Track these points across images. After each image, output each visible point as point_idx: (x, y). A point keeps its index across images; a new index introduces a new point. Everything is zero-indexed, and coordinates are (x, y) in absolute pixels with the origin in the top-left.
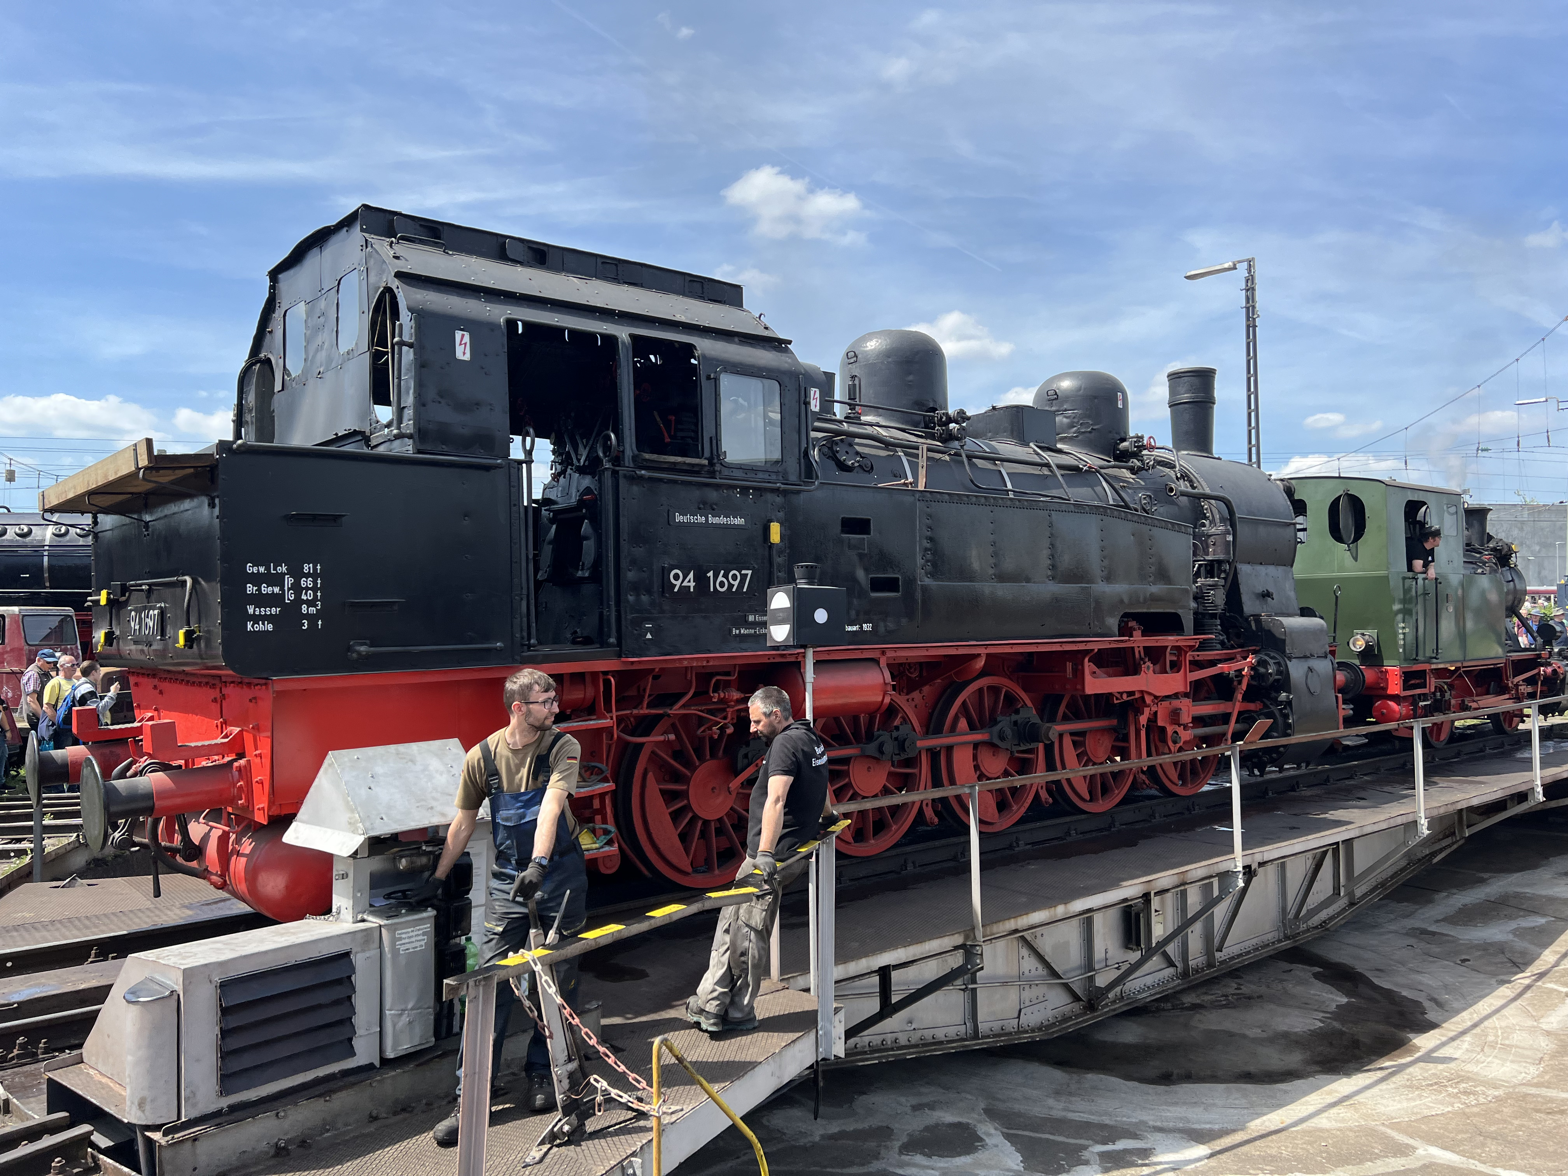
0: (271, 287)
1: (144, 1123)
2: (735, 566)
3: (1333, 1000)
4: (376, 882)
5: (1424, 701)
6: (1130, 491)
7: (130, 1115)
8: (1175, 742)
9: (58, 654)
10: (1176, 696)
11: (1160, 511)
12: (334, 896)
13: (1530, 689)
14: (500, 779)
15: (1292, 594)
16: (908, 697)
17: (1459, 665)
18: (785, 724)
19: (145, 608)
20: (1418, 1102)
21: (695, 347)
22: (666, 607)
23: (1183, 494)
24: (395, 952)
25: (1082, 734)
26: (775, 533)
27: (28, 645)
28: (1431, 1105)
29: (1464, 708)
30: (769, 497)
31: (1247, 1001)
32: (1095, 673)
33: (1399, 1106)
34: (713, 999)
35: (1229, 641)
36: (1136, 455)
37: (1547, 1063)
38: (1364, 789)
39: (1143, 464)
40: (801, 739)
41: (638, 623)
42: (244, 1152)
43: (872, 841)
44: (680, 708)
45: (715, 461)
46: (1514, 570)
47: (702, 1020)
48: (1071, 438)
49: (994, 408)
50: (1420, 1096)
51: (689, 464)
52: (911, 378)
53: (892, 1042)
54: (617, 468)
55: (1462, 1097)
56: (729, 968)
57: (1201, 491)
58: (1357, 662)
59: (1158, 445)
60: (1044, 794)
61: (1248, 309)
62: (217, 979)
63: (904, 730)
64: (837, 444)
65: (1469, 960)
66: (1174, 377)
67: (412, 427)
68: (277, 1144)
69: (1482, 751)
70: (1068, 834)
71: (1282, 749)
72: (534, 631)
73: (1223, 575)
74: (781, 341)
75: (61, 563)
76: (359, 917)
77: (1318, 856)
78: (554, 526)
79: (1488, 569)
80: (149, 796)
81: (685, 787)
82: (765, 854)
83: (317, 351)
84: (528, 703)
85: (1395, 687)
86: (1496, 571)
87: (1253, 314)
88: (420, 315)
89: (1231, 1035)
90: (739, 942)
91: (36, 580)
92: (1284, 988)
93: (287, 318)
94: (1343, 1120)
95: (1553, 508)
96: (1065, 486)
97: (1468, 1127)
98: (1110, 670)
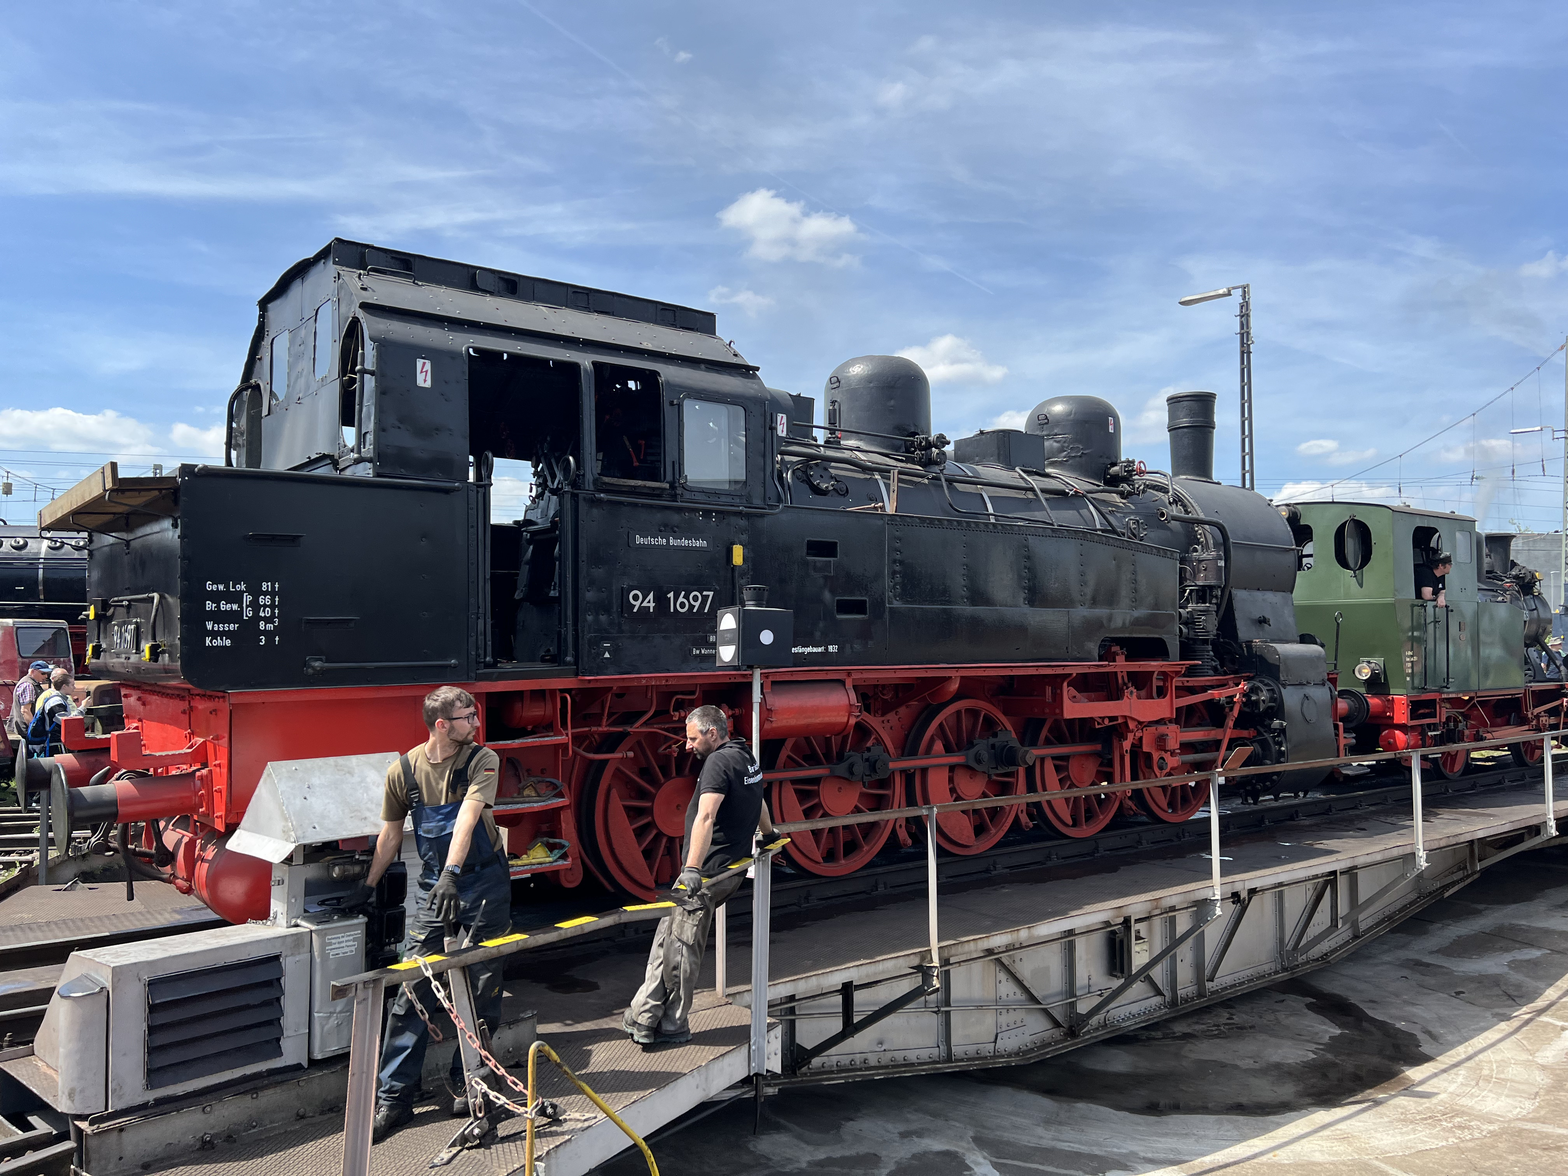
0: (261, 316)
1: (74, 1112)
2: (696, 587)
3: (1326, 1031)
4: (311, 888)
5: (1434, 731)
6: (1118, 515)
7: (62, 1106)
8: (1161, 768)
9: (51, 667)
10: (1160, 722)
11: (1151, 537)
12: (272, 900)
13: (1553, 720)
14: (420, 793)
15: (1291, 620)
16: (882, 718)
17: (1473, 695)
18: (720, 743)
19: (124, 623)
20: (1412, 1136)
21: (659, 374)
22: (625, 627)
23: (1175, 518)
24: (324, 956)
25: (1065, 758)
26: (738, 555)
27: (22, 657)
28: (1425, 1139)
29: (1478, 738)
30: (734, 520)
31: (1240, 1031)
32: (1075, 697)
33: (1393, 1140)
34: (645, 1011)
35: (1222, 667)
36: (1127, 479)
37: (1542, 1098)
38: (1366, 819)
39: (1134, 489)
40: (733, 757)
41: (596, 643)
42: (170, 1144)
43: (843, 862)
44: (641, 725)
45: (677, 485)
46: (1539, 597)
47: (635, 1032)
48: (1061, 462)
49: (982, 432)
50: (1414, 1130)
51: (649, 488)
52: (892, 402)
53: (861, 1063)
54: (576, 491)
55: (1456, 1131)
56: (662, 981)
57: (1195, 516)
58: (1362, 690)
59: (1148, 470)
60: (1024, 818)
61: (1242, 335)
62: (146, 977)
63: (877, 751)
64: (811, 468)
65: (1463, 993)
66: (1173, 401)
67: (372, 451)
68: (202, 1137)
69: (1500, 783)
70: (1049, 858)
71: (1275, 777)
72: (489, 649)
73: (1214, 601)
74: (748, 368)
75: (56, 576)
76: (293, 923)
77: (1319, 887)
78: (531, 547)
79: (1508, 597)
80: (113, 803)
81: (649, 804)
82: (692, 870)
83: (297, 378)
84: (451, 719)
85: (1401, 715)
86: (1518, 599)
87: (1248, 340)
88: (383, 345)
89: (1223, 1065)
90: (672, 956)
91: (31, 592)
92: (1277, 1019)
93: (274, 345)
94: (1336, 1154)
95: (1548, 537)
96: (1048, 510)
97: (1462, 1162)
98: (1093, 695)
